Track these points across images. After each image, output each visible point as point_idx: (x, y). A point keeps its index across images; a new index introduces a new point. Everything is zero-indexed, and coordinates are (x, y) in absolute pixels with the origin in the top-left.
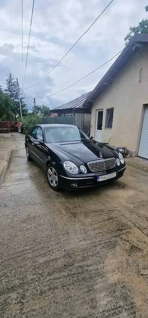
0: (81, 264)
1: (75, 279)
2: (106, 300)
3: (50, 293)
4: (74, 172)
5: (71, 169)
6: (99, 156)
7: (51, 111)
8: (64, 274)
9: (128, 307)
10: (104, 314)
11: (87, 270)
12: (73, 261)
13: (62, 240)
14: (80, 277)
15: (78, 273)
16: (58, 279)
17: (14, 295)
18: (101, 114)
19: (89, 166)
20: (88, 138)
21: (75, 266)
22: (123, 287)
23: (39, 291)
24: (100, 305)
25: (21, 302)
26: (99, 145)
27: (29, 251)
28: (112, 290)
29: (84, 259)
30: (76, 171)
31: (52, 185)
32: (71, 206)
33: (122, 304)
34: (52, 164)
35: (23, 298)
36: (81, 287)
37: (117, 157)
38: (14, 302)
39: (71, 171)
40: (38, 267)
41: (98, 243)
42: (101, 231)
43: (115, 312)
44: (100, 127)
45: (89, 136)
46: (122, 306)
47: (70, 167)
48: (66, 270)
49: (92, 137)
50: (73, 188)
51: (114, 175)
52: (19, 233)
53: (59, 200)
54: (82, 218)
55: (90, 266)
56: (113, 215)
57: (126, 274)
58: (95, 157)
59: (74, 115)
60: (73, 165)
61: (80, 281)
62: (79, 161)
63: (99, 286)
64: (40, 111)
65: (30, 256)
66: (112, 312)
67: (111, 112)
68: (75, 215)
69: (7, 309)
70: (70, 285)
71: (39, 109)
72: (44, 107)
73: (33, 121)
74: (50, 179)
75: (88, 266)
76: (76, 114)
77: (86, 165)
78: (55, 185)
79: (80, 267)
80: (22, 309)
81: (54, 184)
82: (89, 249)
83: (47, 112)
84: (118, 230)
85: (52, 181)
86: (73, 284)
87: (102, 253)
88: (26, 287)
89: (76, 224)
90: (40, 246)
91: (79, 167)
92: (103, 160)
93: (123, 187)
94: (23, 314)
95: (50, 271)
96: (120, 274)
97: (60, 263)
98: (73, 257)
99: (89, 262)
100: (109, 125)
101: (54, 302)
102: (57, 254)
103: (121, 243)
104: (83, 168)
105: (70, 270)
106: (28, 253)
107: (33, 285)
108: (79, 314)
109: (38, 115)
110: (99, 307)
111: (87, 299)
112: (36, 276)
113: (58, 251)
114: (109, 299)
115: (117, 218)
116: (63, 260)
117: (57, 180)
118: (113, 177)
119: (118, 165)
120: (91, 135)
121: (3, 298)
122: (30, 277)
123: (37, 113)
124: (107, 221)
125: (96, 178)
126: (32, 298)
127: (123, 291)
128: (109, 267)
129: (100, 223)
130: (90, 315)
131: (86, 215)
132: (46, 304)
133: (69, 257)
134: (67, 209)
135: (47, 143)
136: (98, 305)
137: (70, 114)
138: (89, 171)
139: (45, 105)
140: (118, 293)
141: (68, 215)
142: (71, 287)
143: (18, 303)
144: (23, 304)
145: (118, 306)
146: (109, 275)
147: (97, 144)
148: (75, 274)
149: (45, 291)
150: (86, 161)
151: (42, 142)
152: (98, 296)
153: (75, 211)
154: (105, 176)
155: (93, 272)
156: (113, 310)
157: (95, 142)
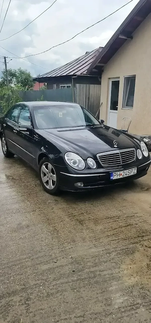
0: (92, 269)
1: (86, 282)
2: (122, 299)
3: (58, 295)
4: (80, 166)
5: (75, 163)
6: (112, 146)
7: (35, 80)
8: (73, 279)
9: (146, 304)
10: (119, 310)
11: (99, 275)
12: (83, 267)
13: (67, 248)
14: (92, 281)
15: (90, 278)
16: (66, 283)
17: (16, 298)
18: (116, 85)
19: (99, 159)
20: (96, 122)
21: (85, 271)
22: (142, 288)
23: (46, 294)
24: (115, 303)
25: (26, 304)
26: (113, 133)
27: (27, 260)
28: (129, 291)
29: (96, 265)
30: (82, 165)
31: (48, 187)
32: (75, 213)
33: (139, 301)
34: (48, 157)
35: (27, 300)
36: (94, 289)
37: (138, 147)
38: (18, 304)
39: (75, 166)
40: (41, 274)
41: (113, 249)
42: (116, 239)
43: (133, 308)
44: (114, 106)
45: (98, 118)
46: (140, 303)
47: (73, 159)
48: (74, 276)
49: (102, 121)
50: (77, 188)
51: (134, 171)
52: (11, 243)
53: (59, 206)
54: (91, 225)
55: (103, 271)
56: (132, 221)
57: (145, 277)
58: (107, 147)
59: (74, 86)
60: (77, 158)
61: (92, 284)
62: (85, 152)
63: (114, 287)
64: (14, 80)
65: (29, 264)
66: (129, 308)
67: (131, 81)
68: (81, 222)
69: (11, 310)
70: (80, 288)
71: (13, 75)
72: (22, 73)
73: (6, 96)
74: (44, 179)
75: (100, 271)
76: (78, 85)
77: (95, 158)
78: (53, 187)
79: (91, 272)
80: (28, 309)
81: (51, 186)
82: (102, 256)
83: (26, 81)
84: (139, 237)
85: (47, 182)
86: (84, 287)
87: (118, 259)
88: (29, 291)
89: (84, 231)
90: (39, 254)
91: (85, 160)
92: (118, 151)
93: (147, 190)
94: (30, 313)
95: (55, 277)
96: (139, 278)
97: (67, 270)
98: (82, 263)
99: (102, 268)
100: (129, 102)
101: (64, 302)
102: (63, 262)
103: (141, 249)
104: (91, 162)
105: (80, 275)
106: (26, 262)
107: (37, 289)
108: (92, 311)
109: (13, 85)
110: (114, 305)
111: (100, 298)
112: (40, 282)
113: (63, 258)
114: (126, 298)
115: (136, 224)
116: (70, 267)
117: (55, 180)
118: (132, 174)
119: (140, 158)
120: (101, 118)
121: (3, 301)
122: (32, 283)
123: (10, 81)
124: (124, 228)
125: (109, 174)
126: (39, 300)
127: (141, 292)
128: (125, 272)
129: (115, 230)
130: (104, 311)
131: (96, 221)
132: (55, 304)
133: (78, 263)
134: (71, 216)
135: (38, 129)
136: (113, 303)
137: (66, 85)
138: (99, 166)
139: (23, 69)
140: (135, 293)
141: (72, 223)
142: (82, 290)
143: (22, 304)
144: (29, 305)
145: (135, 303)
146: (125, 279)
147: (110, 131)
148: (85, 278)
149: (52, 294)
150: (95, 153)
151: (31, 127)
152: (113, 296)
153: (82, 218)
154: (121, 172)
155: (107, 276)
156: (130, 306)
157: (107, 128)
